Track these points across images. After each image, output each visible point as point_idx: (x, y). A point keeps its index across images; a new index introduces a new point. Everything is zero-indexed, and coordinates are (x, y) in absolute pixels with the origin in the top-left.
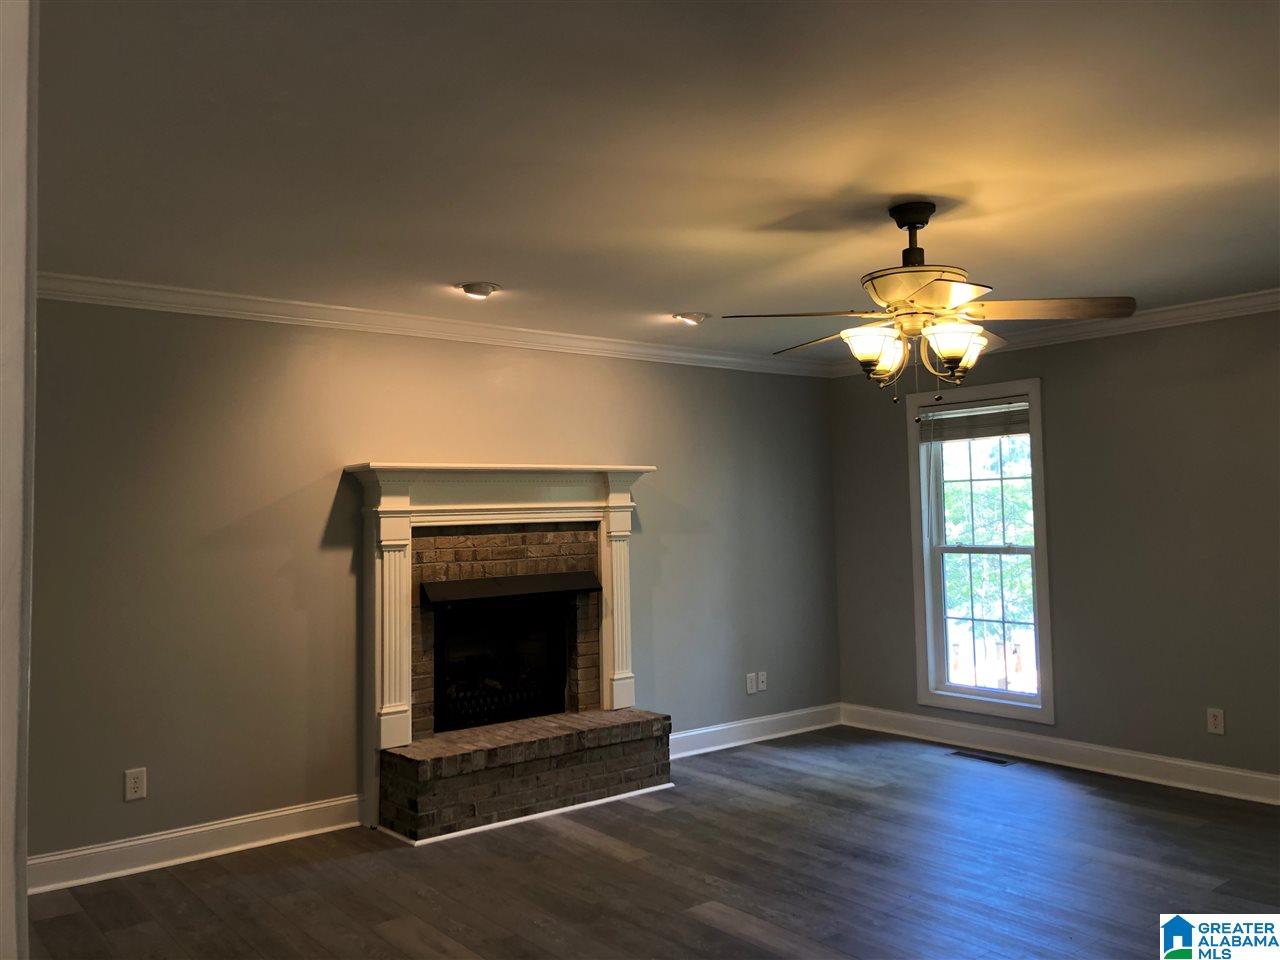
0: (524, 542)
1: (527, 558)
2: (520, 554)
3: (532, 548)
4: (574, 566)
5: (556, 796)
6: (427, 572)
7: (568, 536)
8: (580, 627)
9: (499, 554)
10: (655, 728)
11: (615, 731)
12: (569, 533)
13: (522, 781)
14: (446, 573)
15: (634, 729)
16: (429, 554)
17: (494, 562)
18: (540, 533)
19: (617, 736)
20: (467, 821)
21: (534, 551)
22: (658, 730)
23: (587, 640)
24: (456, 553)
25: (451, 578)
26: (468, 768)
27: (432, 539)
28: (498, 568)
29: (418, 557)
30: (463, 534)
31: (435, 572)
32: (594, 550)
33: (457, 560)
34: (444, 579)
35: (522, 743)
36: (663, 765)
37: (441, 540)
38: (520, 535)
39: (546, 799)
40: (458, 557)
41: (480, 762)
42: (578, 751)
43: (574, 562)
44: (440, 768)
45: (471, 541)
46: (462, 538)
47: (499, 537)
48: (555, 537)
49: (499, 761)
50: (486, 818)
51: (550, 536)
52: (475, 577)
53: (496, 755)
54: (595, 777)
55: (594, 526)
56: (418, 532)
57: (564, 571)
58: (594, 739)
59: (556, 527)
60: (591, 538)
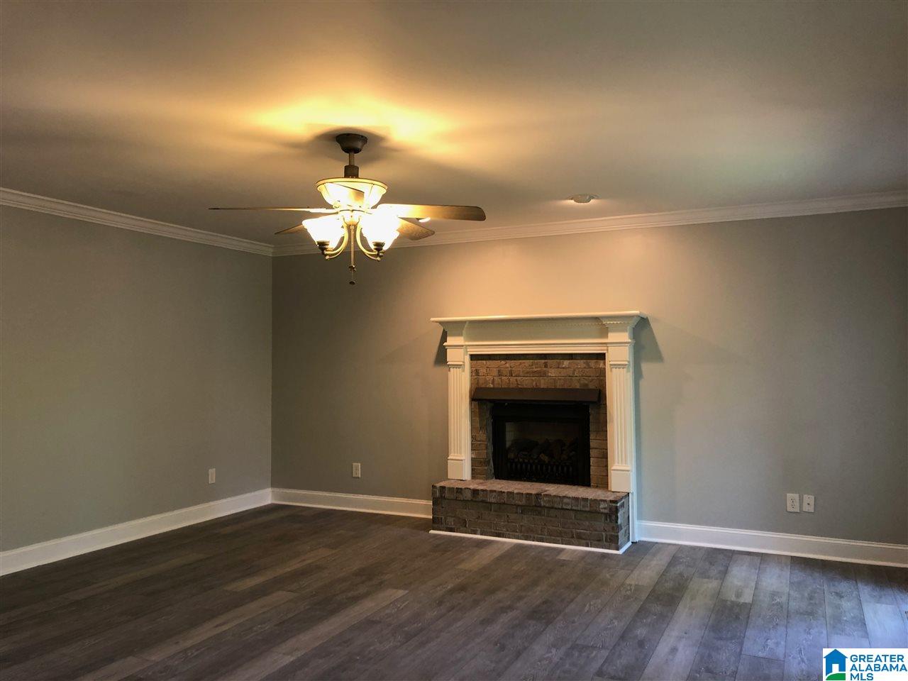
0: (546, 366)
1: (548, 376)
2: (543, 374)
3: (550, 370)
4: (587, 385)
5: (521, 532)
6: (481, 382)
7: (581, 363)
8: (592, 427)
9: (527, 373)
10: (601, 506)
11: (565, 500)
12: (582, 361)
13: (497, 515)
14: (493, 383)
15: (582, 503)
16: (483, 371)
17: (524, 378)
18: (558, 361)
19: (568, 504)
20: (462, 529)
21: (553, 373)
22: (605, 508)
23: (598, 438)
24: (499, 371)
25: (496, 386)
26: (461, 498)
27: (484, 362)
28: (527, 382)
29: (475, 373)
30: (504, 360)
31: (486, 382)
32: (602, 374)
33: (499, 376)
34: (492, 386)
35: (495, 491)
36: (611, 535)
37: (489, 363)
38: (543, 361)
39: (513, 531)
40: (500, 372)
41: (468, 495)
42: (535, 506)
43: (586, 382)
44: (444, 492)
45: (509, 364)
46: (503, 362)
47: (528, 362)
48: (569, 363)
49: (480, 498)
50: (474, 531)
51: (566, 363)
52: (511, 386)
53: (478, 494)
54: (551, 528)
55: (601, 357)
56: (473, 357)
57: (578, 387)
58: (549, 501)
59: (571, 356)
60: (601, 365)
